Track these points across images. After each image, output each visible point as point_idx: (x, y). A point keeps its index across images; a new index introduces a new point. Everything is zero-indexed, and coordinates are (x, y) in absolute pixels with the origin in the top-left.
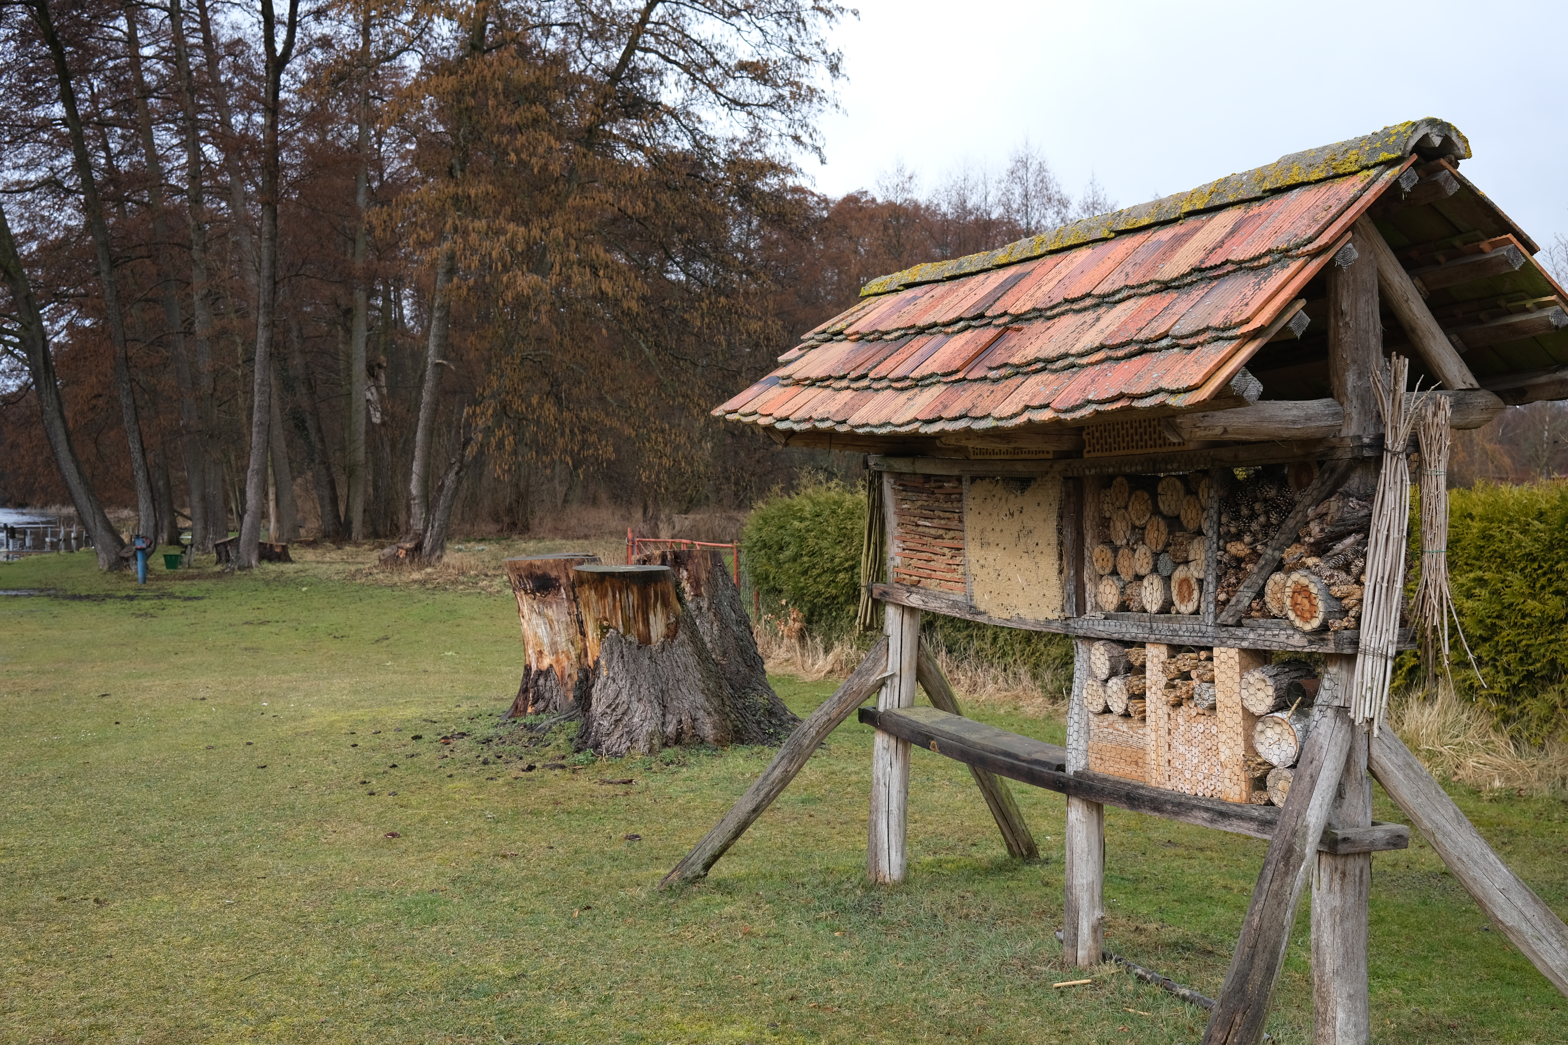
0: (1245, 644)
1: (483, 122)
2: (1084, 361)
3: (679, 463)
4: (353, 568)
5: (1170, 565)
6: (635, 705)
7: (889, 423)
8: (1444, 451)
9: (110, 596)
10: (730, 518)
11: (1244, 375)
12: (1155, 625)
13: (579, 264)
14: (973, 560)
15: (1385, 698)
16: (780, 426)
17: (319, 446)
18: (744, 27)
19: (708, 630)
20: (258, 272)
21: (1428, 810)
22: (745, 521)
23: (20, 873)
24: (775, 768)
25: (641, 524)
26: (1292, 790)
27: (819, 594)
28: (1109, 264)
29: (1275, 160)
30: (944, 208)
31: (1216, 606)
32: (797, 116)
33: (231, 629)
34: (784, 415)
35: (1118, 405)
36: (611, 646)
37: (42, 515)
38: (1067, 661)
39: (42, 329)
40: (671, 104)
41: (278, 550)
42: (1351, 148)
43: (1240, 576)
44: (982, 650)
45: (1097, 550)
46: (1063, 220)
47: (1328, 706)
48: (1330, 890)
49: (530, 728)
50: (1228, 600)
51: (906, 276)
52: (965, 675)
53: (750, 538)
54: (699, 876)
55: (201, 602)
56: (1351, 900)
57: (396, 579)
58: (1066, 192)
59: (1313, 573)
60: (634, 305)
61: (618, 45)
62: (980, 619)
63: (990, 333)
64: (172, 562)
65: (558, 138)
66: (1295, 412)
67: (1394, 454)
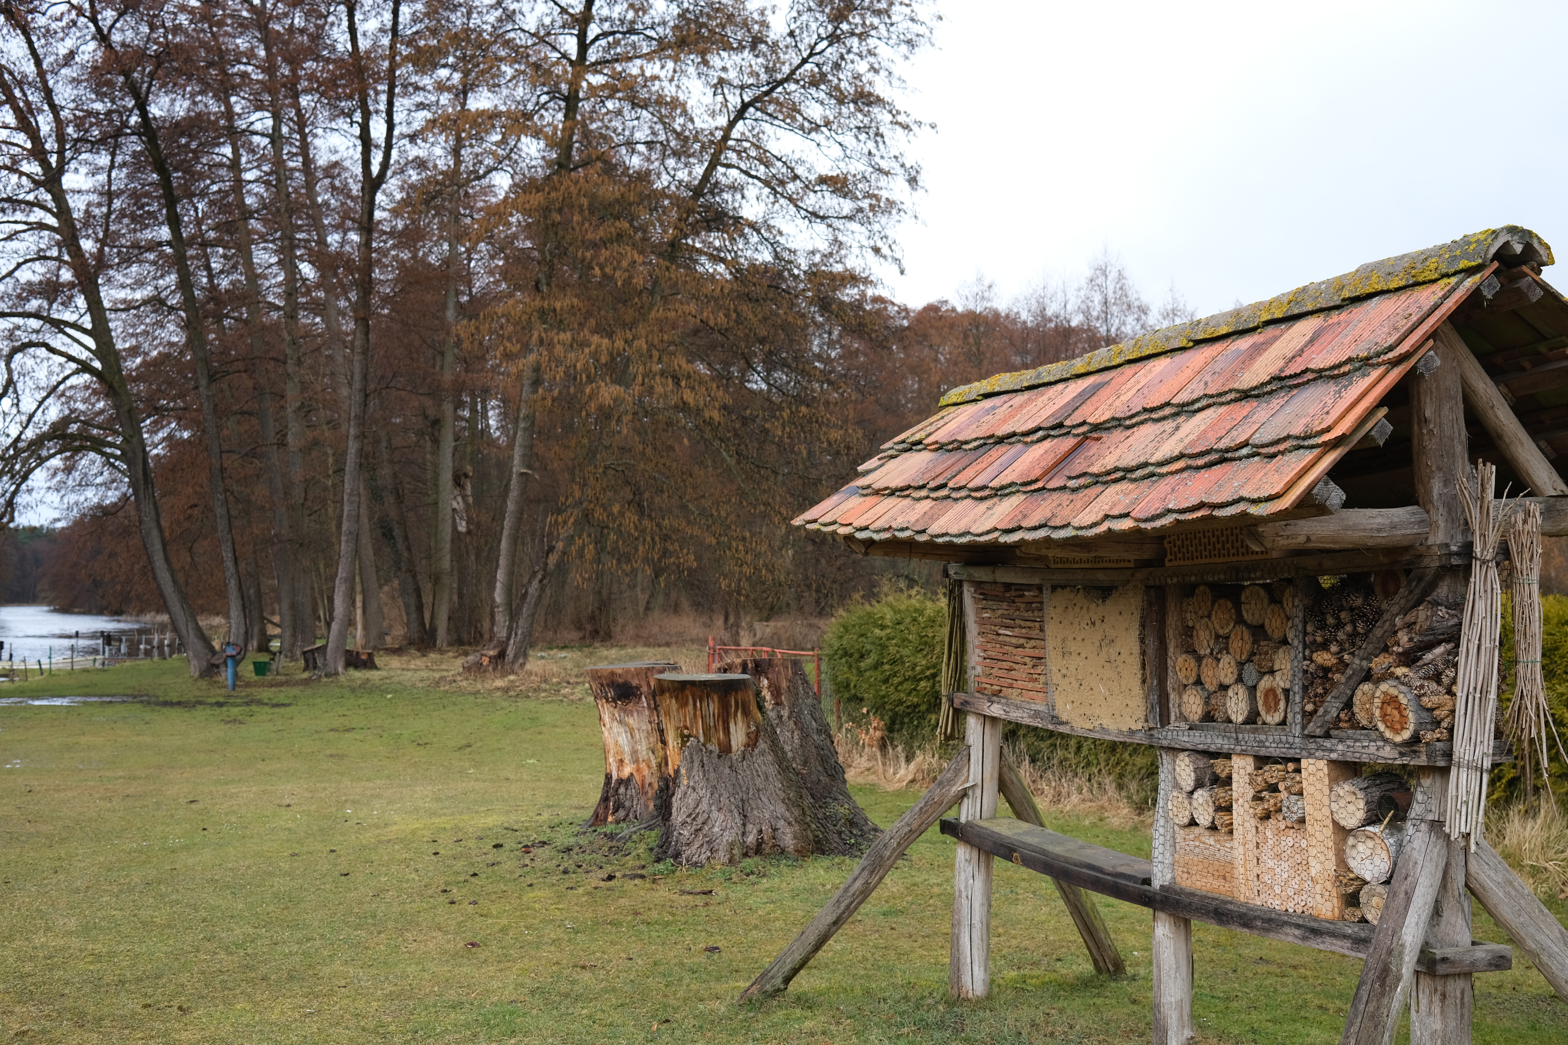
0: (1334, 756)
1: (568, 238)
2: (1164, 470)
3: (760, 571)
4: (437, 675)
5: (1254, 674)
6: (715, 814)
7: (969, 533)
8: (1536, 559)
9: (200, 703)
10: (811, 626)
11: (1326, 484)
12: (1240, 736)
13: (662, 375)
14: (1055, 669)
15: (1481, 812)
16: (860, 535)
17: (406, 554)
18: (823, 142)
19: (790, 739)
20: (350, 384)
21: (1532, 930)
22: (826, 629)
23: (107, 980)
24: (855, 879)
25: (722, 632)
26: (1387, 907)
27: (900, 702)
28: (1188, 373)
29: (1353, 269)
30: (1024, 316)
31: (1303, 717)
32: (876, 227)
33: (316, 736)
34: (864, 524)
35: (1199, 514)
36: (691, 755)
37: (138, 622)
38: (1152, 772)
39: (142, 440)
40: (752, 218)
41: (364, 657)
42: (1431, 256)
43: (1328, 686)
44: (1066, 759)
45: (1180, 660)
46: (1143, 327)
47: (1422, 820)
48: (1430, 1013)
49: (611, 837)
50: (1315, 711)
51: (985, 386)
52: (1049, 785)
53: (831, 646)
54: (779, 990)
55: (288, 709)
56: (1452, 1024)
57: (479, 686)
58: (1145, 299)
59: (1403, 684)
60: (716, 415)
61: (701, 162)
62: (1062, 729)
63: (1069, 443)
64: (261, 669)
65: (641, 252)
66: (1380, 520)
67: (1484, 562)
